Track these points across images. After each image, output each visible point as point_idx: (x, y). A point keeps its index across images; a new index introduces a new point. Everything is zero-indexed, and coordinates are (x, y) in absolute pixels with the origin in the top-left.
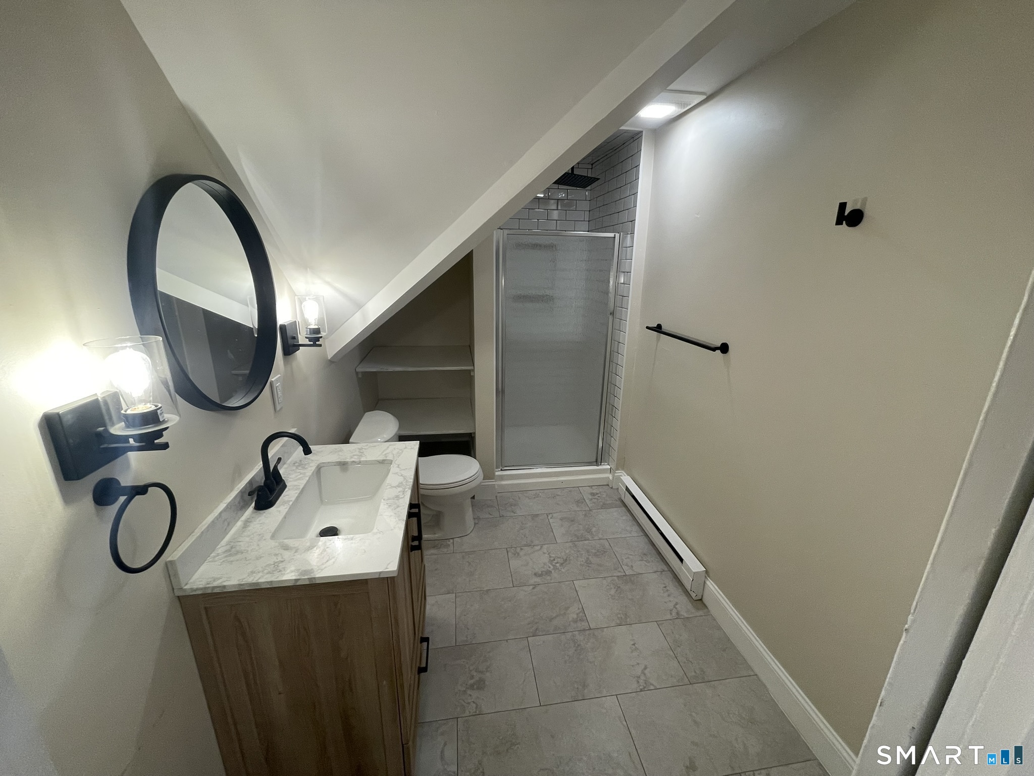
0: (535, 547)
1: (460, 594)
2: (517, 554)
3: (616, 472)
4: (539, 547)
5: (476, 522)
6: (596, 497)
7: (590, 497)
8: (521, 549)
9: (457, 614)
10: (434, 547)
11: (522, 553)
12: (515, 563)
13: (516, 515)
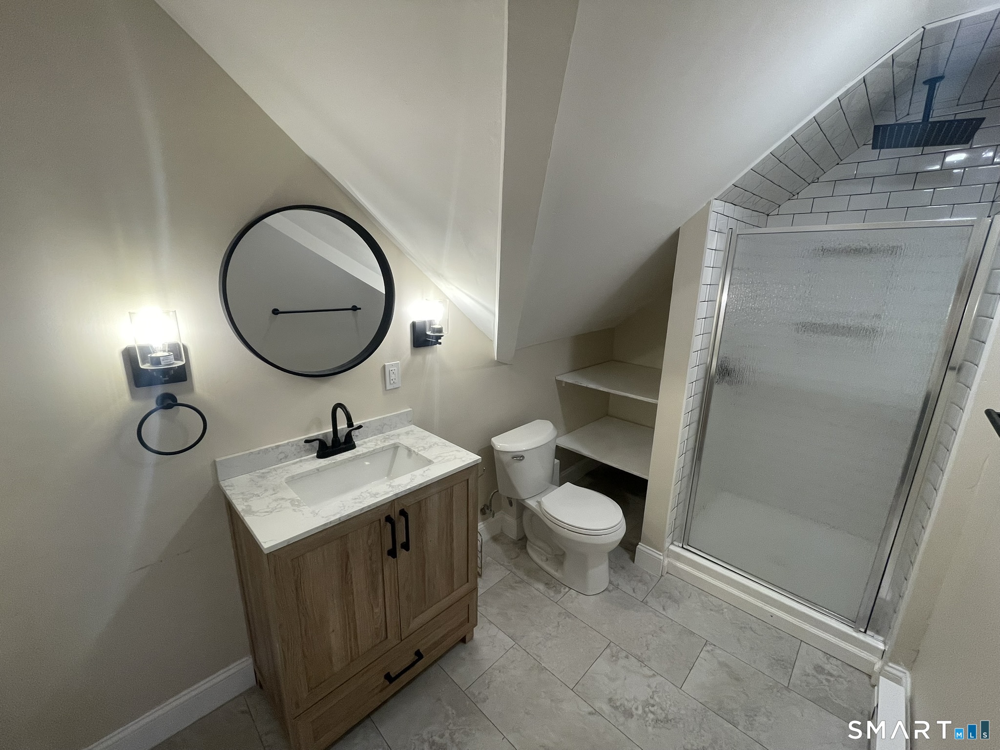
0: (646, 669)
1: (518, 648)
2: (614, 658)
3: (890, 664)
4: (651, 673)
5: (611, 588)
6: (822, 677)
7: (810, 670)
8: (627, 657)
9: (496, 664)
10: (546, 584)
11: (622, 662)
12: (602, 666)
13: (664, 613)
